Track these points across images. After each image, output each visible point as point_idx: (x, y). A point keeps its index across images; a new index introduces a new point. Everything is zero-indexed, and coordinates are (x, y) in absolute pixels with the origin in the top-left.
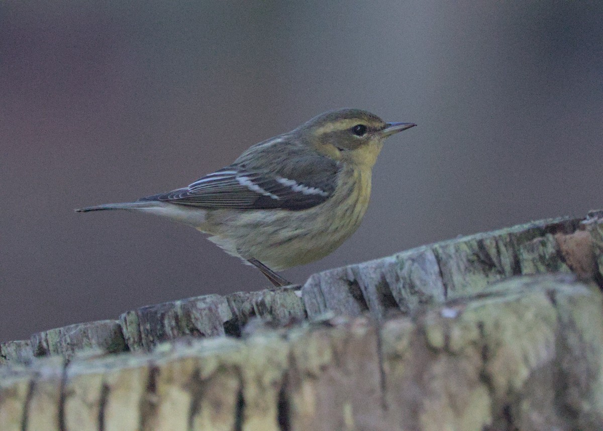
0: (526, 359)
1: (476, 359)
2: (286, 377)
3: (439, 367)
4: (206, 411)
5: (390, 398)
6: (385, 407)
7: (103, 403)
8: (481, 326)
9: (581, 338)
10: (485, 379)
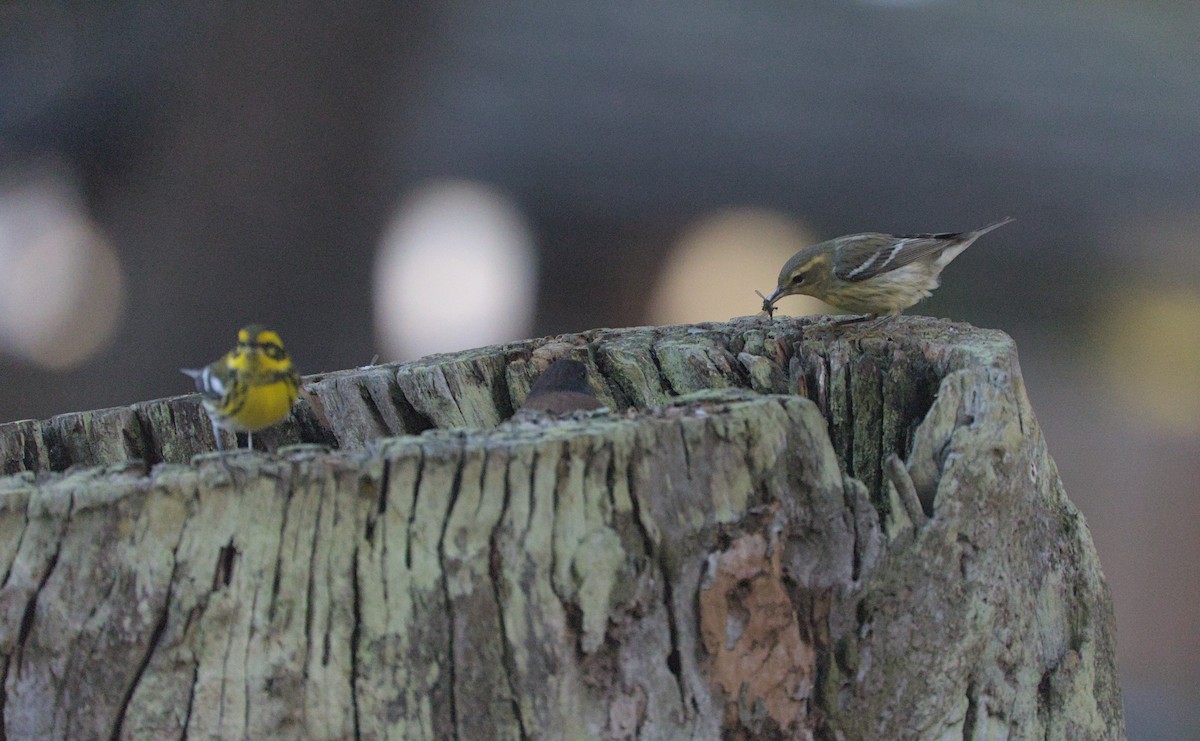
0: (775, 448)
1: (744, 448)
2: (633, 453)
3: (720, 450)
4: (593, 476)
5: (693, 471)
6: (690, 478)
7: (534, 467)
8: (746, 422)
9: (810, 434)
10: (749, 461)
